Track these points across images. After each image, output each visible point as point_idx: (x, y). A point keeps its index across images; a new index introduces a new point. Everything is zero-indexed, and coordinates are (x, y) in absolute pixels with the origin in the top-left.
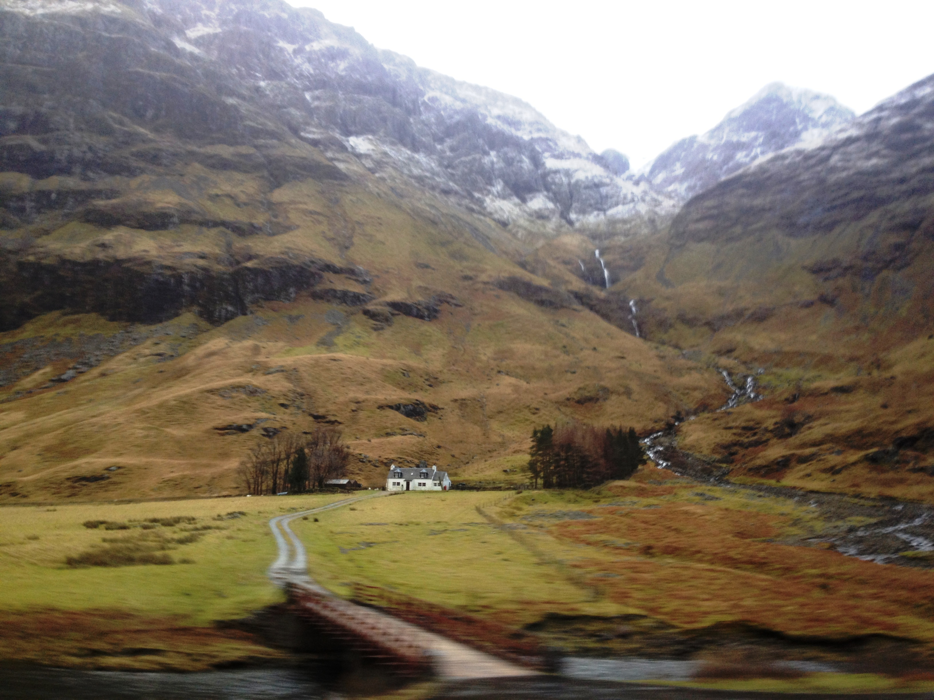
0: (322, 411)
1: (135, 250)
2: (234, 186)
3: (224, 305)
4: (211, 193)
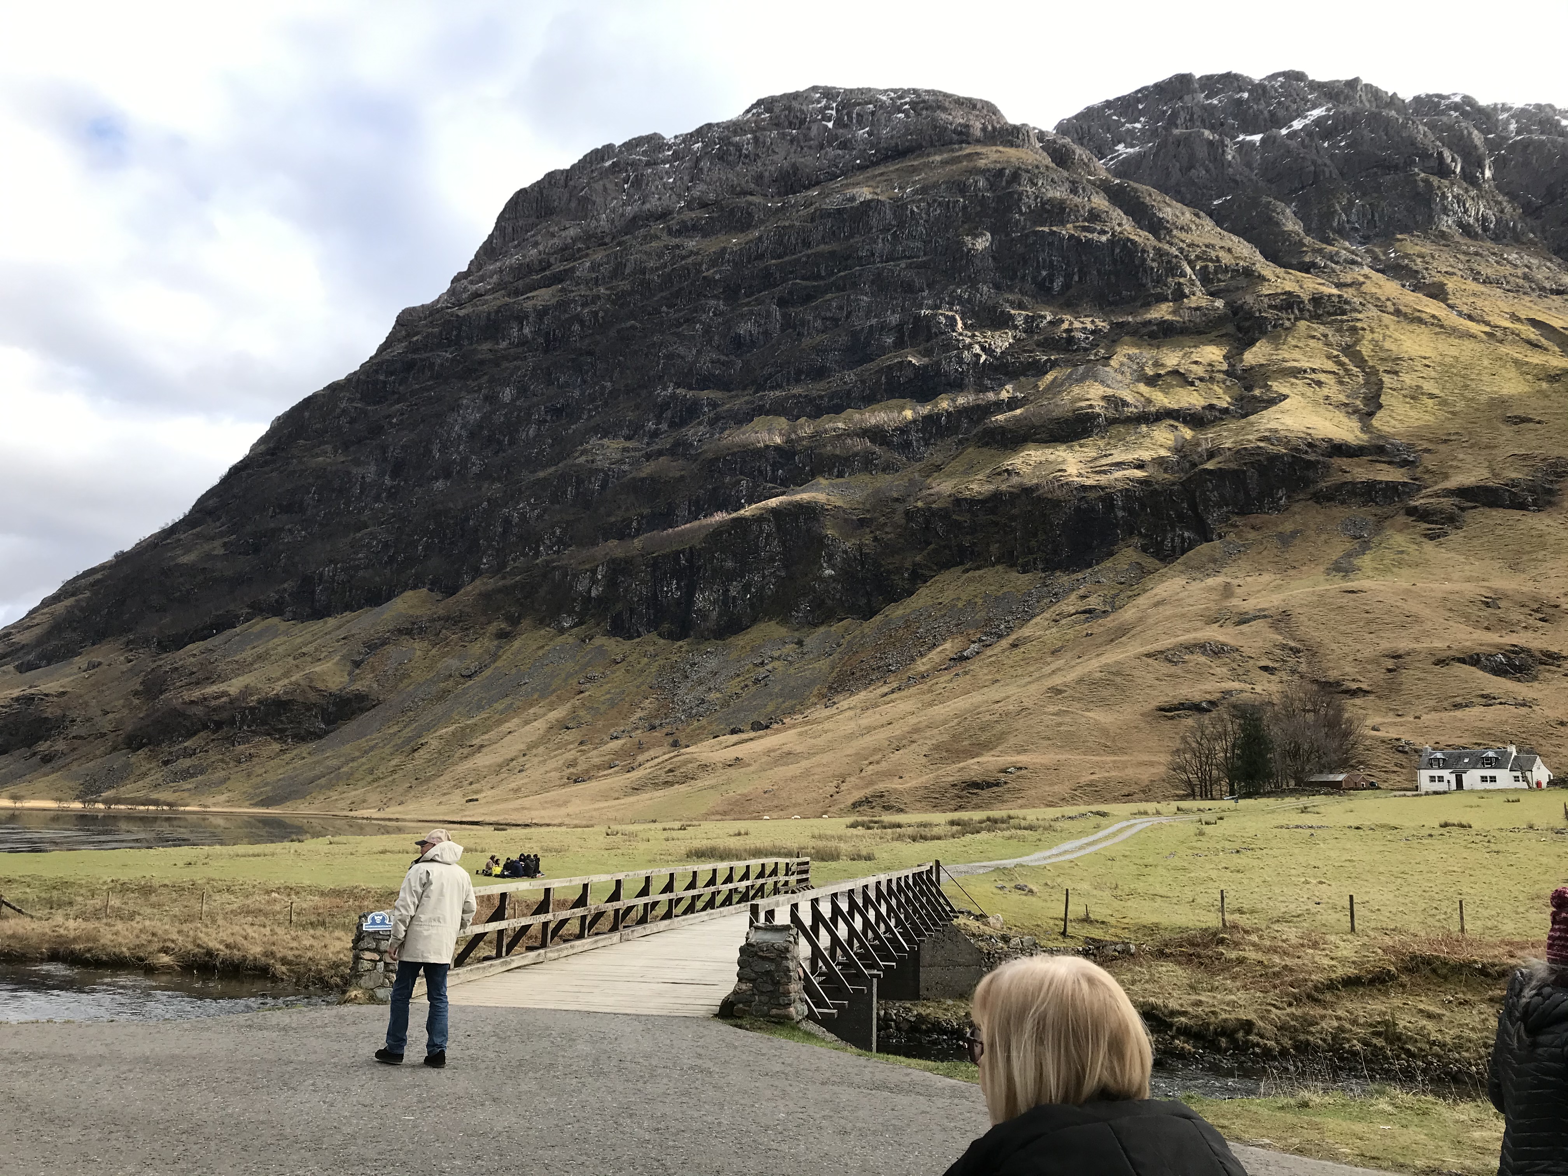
0: (1333, 675)
1: (1048, 471)
2: (1184, 356)
3: (1178, 531)
4: (1151, 373)
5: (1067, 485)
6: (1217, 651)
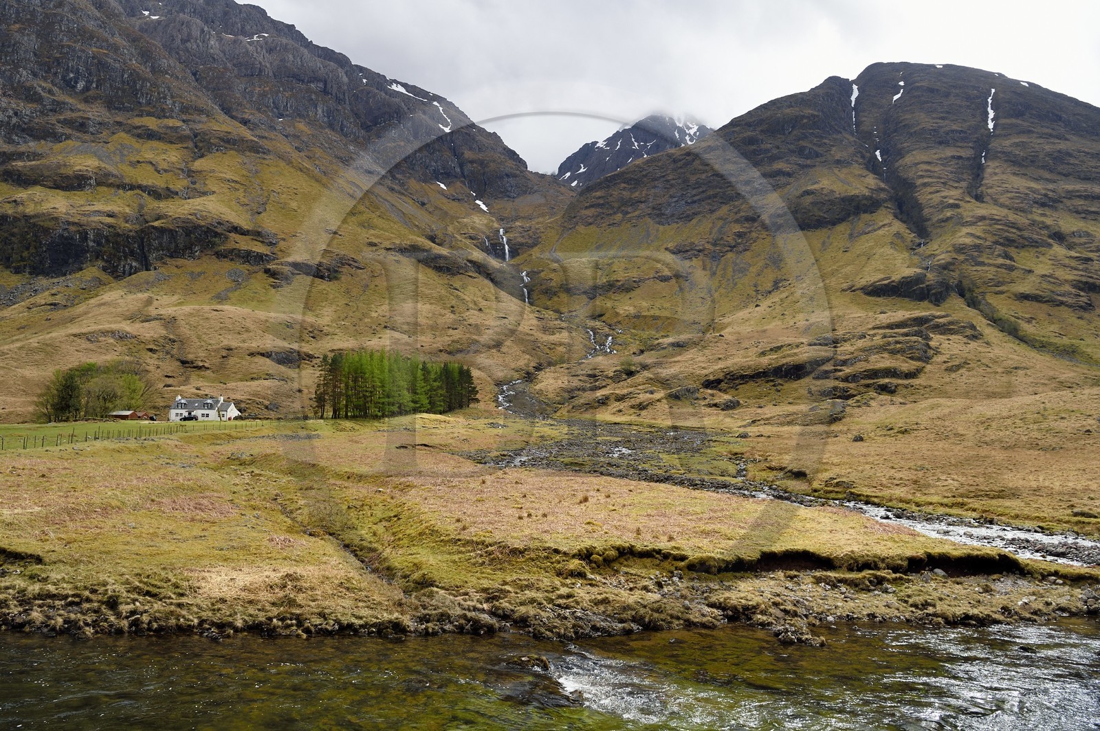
0: (190, 357)
1: (46, 207)
2: (158, 154)
3: (129, 261)
4: (134, 159)
5: (56, 219)
6: (122, 337)
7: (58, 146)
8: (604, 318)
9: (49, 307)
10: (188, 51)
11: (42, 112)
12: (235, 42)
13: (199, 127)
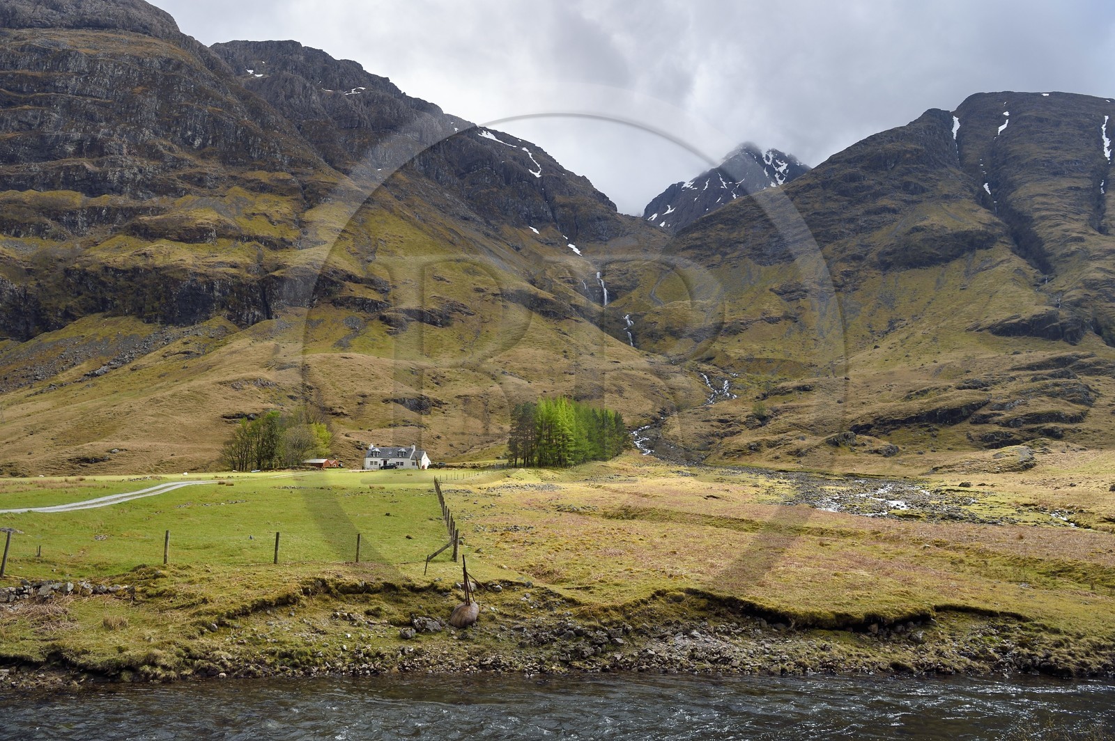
0: (329, 404)
1: (174, 259)
2: (271, 206)
3: (252, 310)
4: (249, 212)
5: (185, 270)
6: (264, 385)
7: (179, 201)
8: (714, 361)
9: (183, 356)
10: (291, 106)
11: (163, 169)
12: (334, 96)
13: (307, 179)
